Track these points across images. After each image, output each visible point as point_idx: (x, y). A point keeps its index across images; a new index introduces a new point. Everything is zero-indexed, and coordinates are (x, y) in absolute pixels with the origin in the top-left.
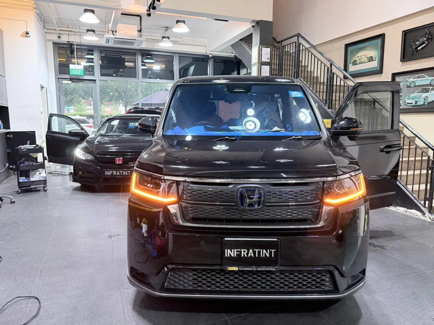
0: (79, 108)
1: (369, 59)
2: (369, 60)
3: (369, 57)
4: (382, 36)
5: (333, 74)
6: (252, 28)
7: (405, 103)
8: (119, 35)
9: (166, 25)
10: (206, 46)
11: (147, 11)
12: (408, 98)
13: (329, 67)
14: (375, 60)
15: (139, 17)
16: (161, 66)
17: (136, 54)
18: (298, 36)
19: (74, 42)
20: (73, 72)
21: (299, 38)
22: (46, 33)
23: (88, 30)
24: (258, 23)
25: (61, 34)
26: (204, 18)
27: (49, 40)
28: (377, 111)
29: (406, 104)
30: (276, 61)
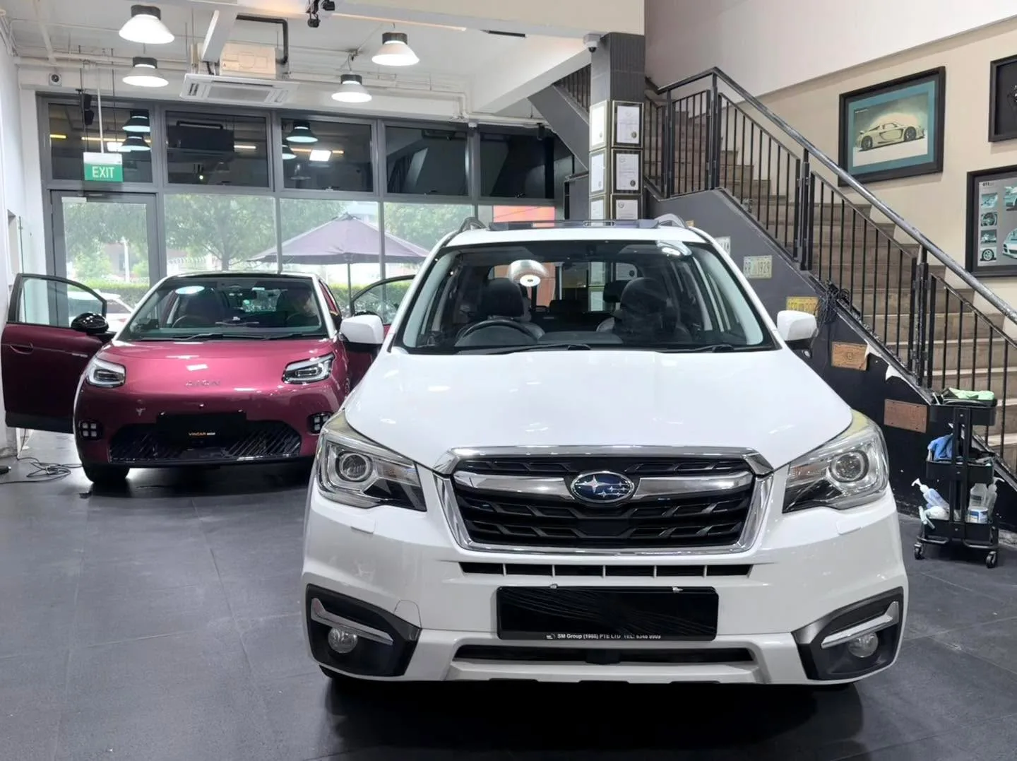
0: (90, 267)
1: (905, 133)
2: (905, 137)
3: (904, 130)
4: (938, 75)
5: (813, 176)
6: (590, 53)
7: (1006, 250)
8: (225, 73)
9: (353, 45)
10: (459, 99)
11: (308, 12)
12: (1012, 237)
13: (801, 157)
14: (922, 137)
15: (281, 25)
16: (334, 152)
17: (268, 120)
18: (715, 76)
19: (96, 90)
20: (94, 172)
21: (718, 78)
22: (17, 66)
23: (138, 60)
24: (605, 40)
25: (62, 69)
26: (459, 28)
27: (26, 87)
28: (933, 277)
29: (1009, 253)
30: (656, 141)
